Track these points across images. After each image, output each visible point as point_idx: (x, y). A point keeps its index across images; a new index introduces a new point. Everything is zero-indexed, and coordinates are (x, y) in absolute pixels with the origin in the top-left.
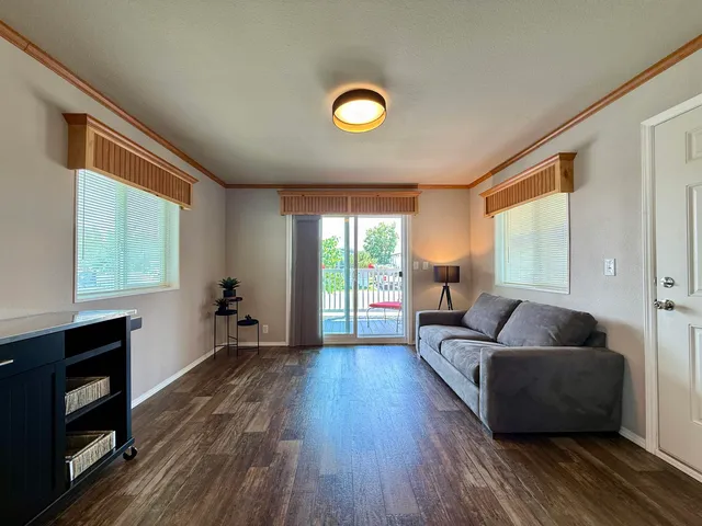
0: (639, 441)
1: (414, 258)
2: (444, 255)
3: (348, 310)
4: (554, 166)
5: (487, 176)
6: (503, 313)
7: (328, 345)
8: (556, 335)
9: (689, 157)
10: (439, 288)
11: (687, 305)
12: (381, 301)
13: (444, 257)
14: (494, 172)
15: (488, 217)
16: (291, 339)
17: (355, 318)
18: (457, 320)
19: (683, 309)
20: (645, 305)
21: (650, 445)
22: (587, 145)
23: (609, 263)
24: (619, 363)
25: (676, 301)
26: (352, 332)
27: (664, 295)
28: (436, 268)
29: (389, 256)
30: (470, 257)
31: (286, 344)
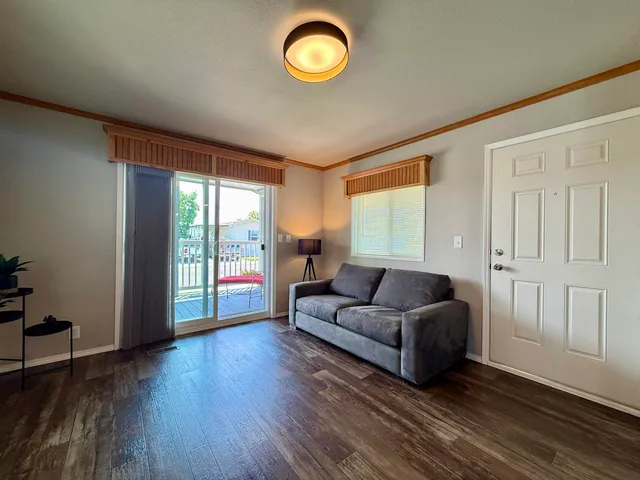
0: (478, 359)
1: (279, 231)
2: (303, 229)
3: (206, 285)
4: (418, 164)
5: (344, 162)
6: (373, 279)
7: (182, 337)
8: (433, 293)
9: (514, 174)
10: (302, 260)
11: (511, 266)
12: (228, 275)
13: (304, 230)
14: (352, 160)
15: (347, 197)
16: (124, 339)
17: (216, 293)
18: (326, 289)
19: (508, 269)
20: (484, 267)
21: (484, 360)
22: (442, 154)
23: (458, 239)
24: (465, 308)
25: (504, 265)
26: (210, 315)
27: (496, 260)
28: (301, 241)
29: (188, 227)
30: (323, 231)
31: (116, 346)
